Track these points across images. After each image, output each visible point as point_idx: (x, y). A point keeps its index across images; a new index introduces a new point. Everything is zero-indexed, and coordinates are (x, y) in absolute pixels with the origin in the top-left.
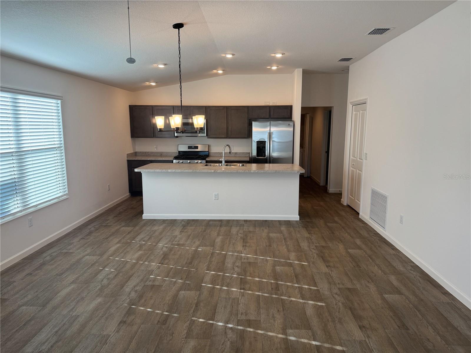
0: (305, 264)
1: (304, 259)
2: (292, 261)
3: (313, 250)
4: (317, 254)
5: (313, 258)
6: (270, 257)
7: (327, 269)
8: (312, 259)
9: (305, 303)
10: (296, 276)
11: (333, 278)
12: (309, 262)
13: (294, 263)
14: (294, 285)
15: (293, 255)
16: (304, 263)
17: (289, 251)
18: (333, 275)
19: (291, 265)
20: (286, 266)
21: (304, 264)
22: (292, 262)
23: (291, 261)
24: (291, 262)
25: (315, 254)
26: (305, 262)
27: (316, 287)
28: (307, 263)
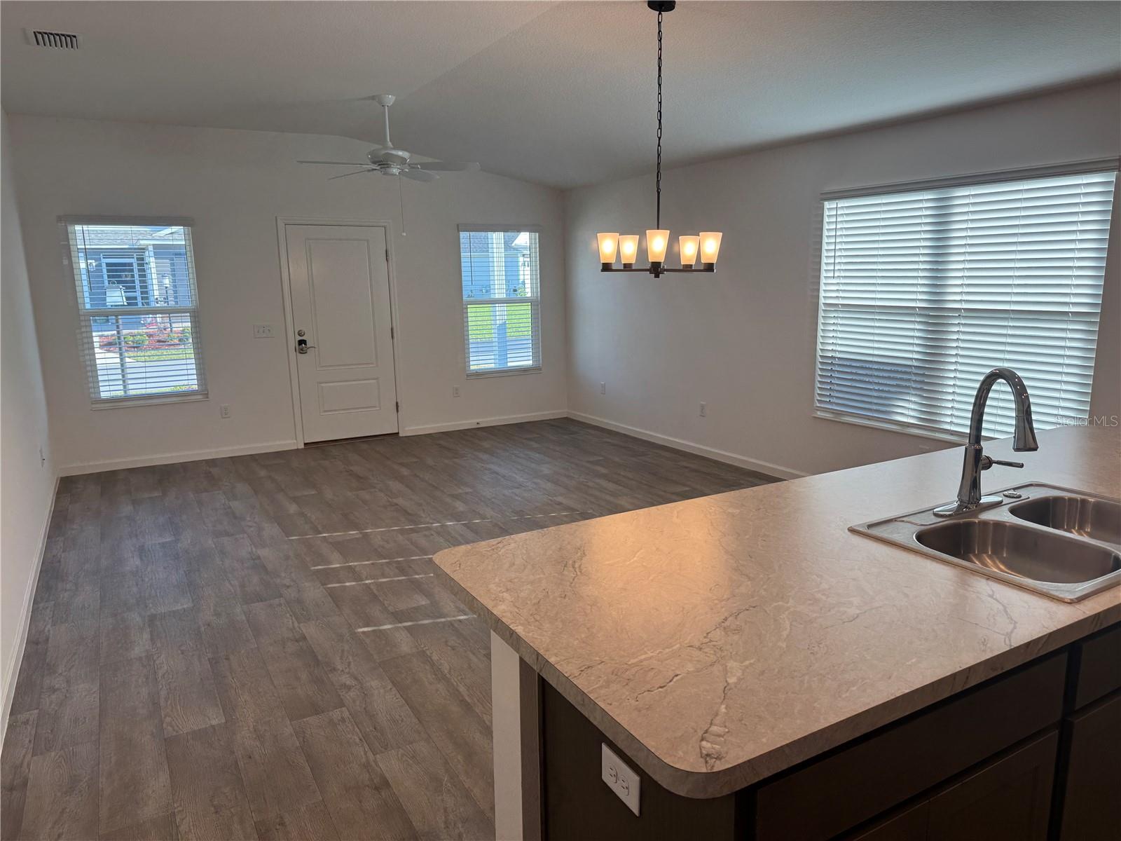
0: (361, 628)
1: (368, 641)
2: (400, 627)
3: (348, 683)
4: (335, 669)
5: (343, 651)
6: (460, 621)
7: (304, 631)
8: (346, 647)
9: (345, 563)
10: (375, 598)
11: (291, 613)
12: (354, 635)
13: (390, 623)
14: (373, 581)
15: (405, 644)
16: (366, 629)
17: (423, 656)
18: (290, 621)
19: (398, 616)
20: (407, 610)
21: (364, 627)
22: (397, 625)
23: (400, 625)
24: (401, 623)
25: (339, 667)
26: (364, 632)
27: (328, 588)
28: (359, 632)
